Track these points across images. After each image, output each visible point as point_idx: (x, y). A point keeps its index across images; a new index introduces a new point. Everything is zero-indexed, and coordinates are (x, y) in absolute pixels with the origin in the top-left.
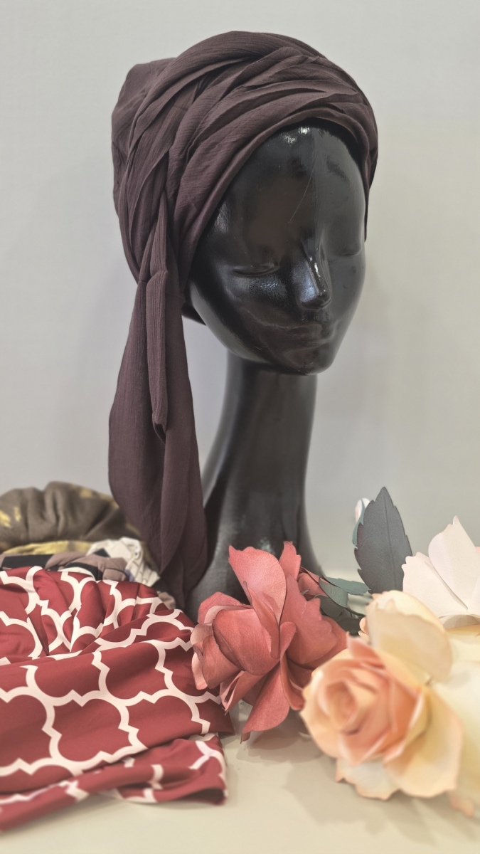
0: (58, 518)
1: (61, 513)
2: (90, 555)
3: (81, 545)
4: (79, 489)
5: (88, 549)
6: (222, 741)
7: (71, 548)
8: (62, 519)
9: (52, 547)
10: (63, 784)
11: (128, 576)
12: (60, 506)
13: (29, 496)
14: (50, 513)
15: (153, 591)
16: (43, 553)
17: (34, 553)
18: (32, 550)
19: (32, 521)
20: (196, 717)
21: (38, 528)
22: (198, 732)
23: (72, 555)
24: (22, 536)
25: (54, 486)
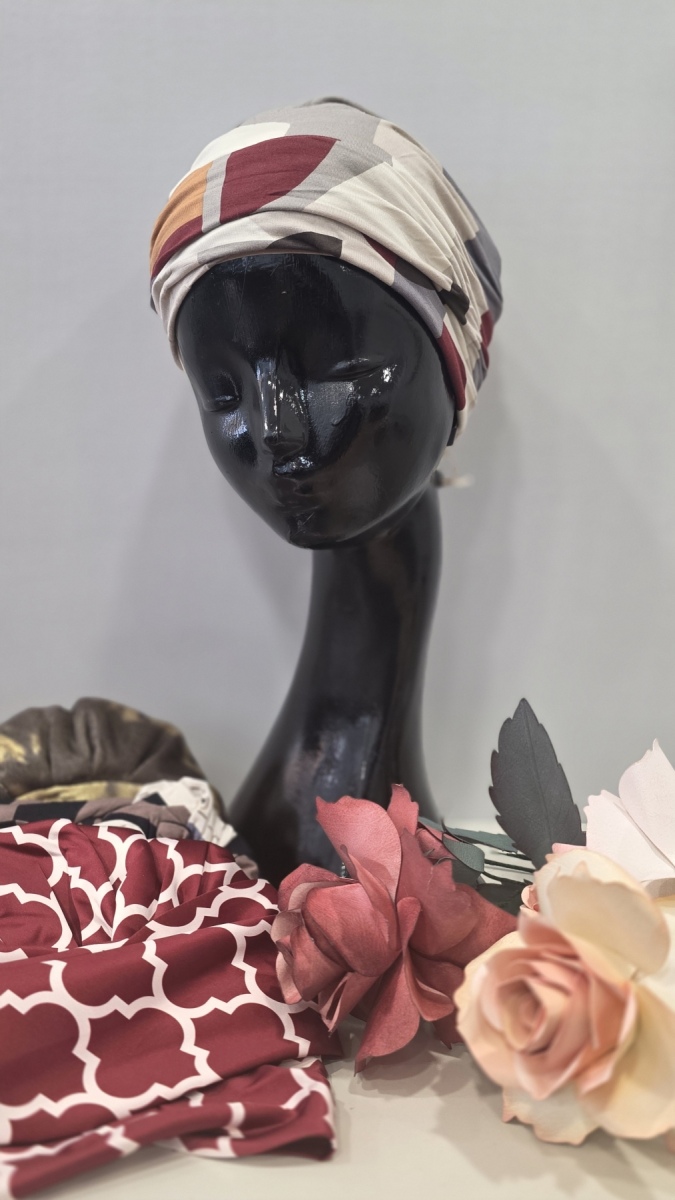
0: (92, 749)
1: (97, 742)
2: (138, 803)
3: (125, 788)
4: (121, 709)
5: (134, 794)
6: (328, 1067)
7: (112, 793)
8: (98, 750)
9: (84, 792)
10: (103, 1130)
11: (192, 831)
12: (95, 732)
13: (52, 719)
14: (81, 742)
15: (226, 854)
16: (71, 800)
17: (59, 800)
18: (56, 795)
19: (57, 755)
20: (290, 1034)
21: (63, 763)
22: (293, 1055)
23: (112, 802)
24: (43, 776)
25: (86, 704)
